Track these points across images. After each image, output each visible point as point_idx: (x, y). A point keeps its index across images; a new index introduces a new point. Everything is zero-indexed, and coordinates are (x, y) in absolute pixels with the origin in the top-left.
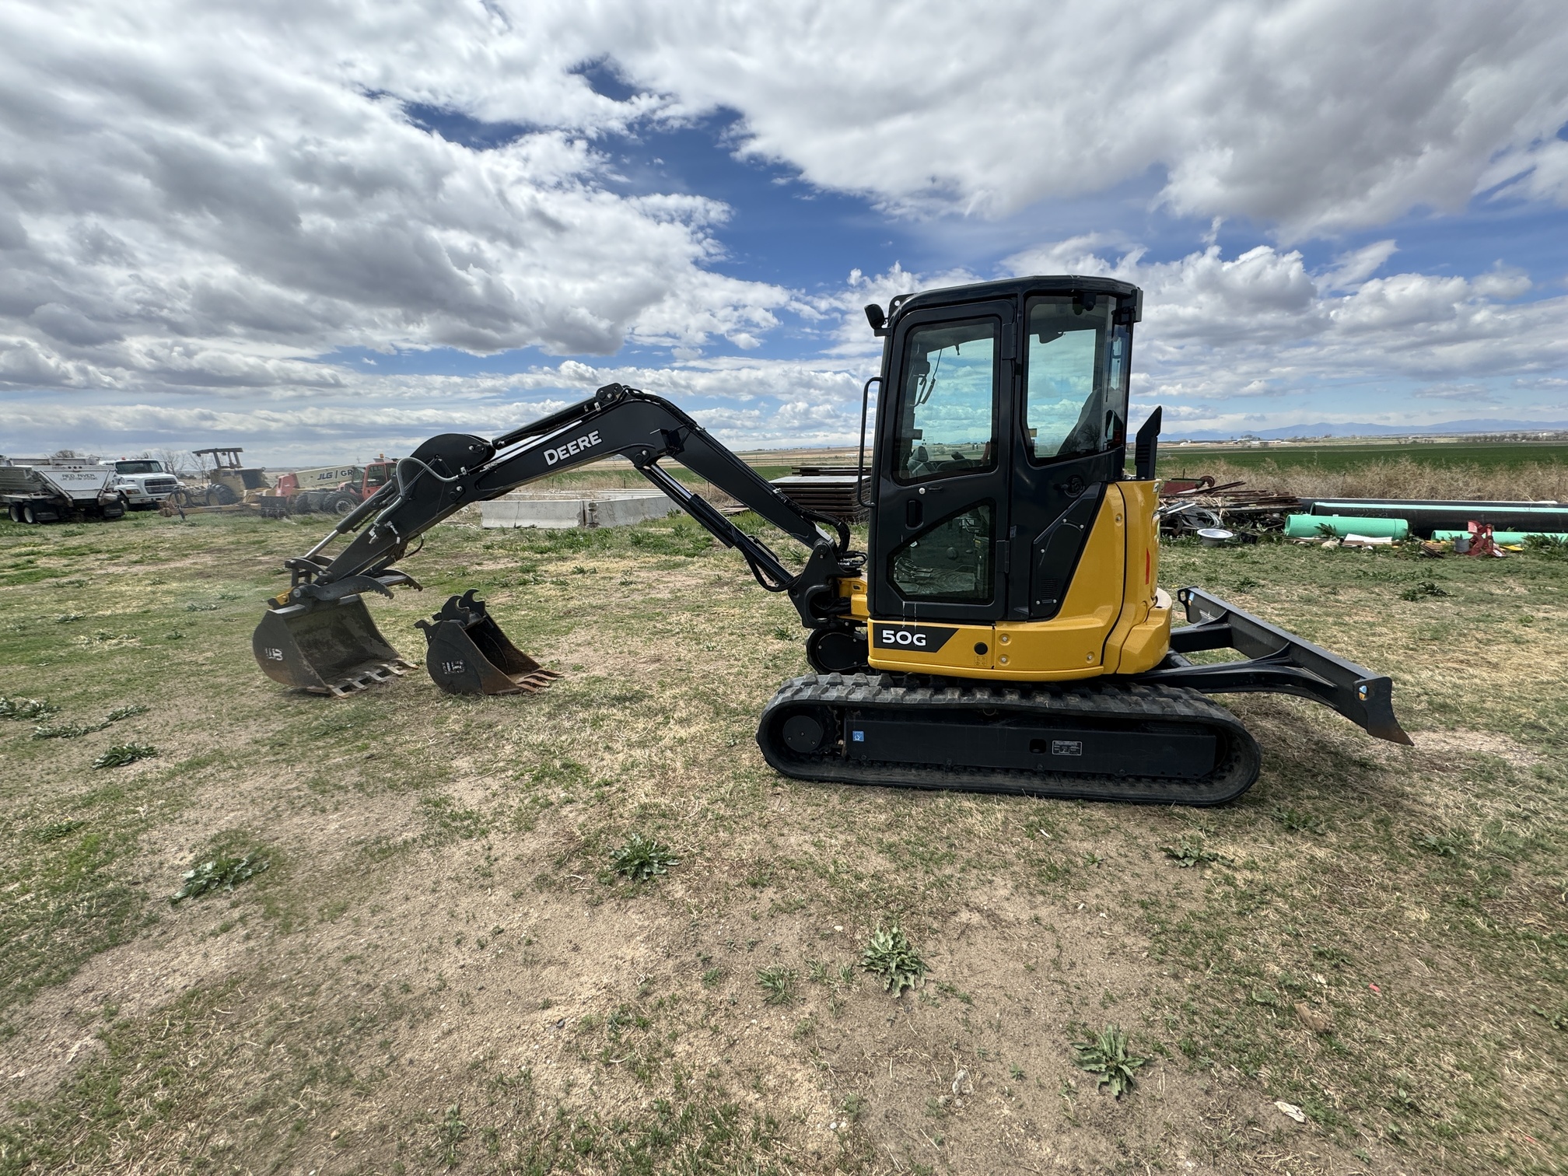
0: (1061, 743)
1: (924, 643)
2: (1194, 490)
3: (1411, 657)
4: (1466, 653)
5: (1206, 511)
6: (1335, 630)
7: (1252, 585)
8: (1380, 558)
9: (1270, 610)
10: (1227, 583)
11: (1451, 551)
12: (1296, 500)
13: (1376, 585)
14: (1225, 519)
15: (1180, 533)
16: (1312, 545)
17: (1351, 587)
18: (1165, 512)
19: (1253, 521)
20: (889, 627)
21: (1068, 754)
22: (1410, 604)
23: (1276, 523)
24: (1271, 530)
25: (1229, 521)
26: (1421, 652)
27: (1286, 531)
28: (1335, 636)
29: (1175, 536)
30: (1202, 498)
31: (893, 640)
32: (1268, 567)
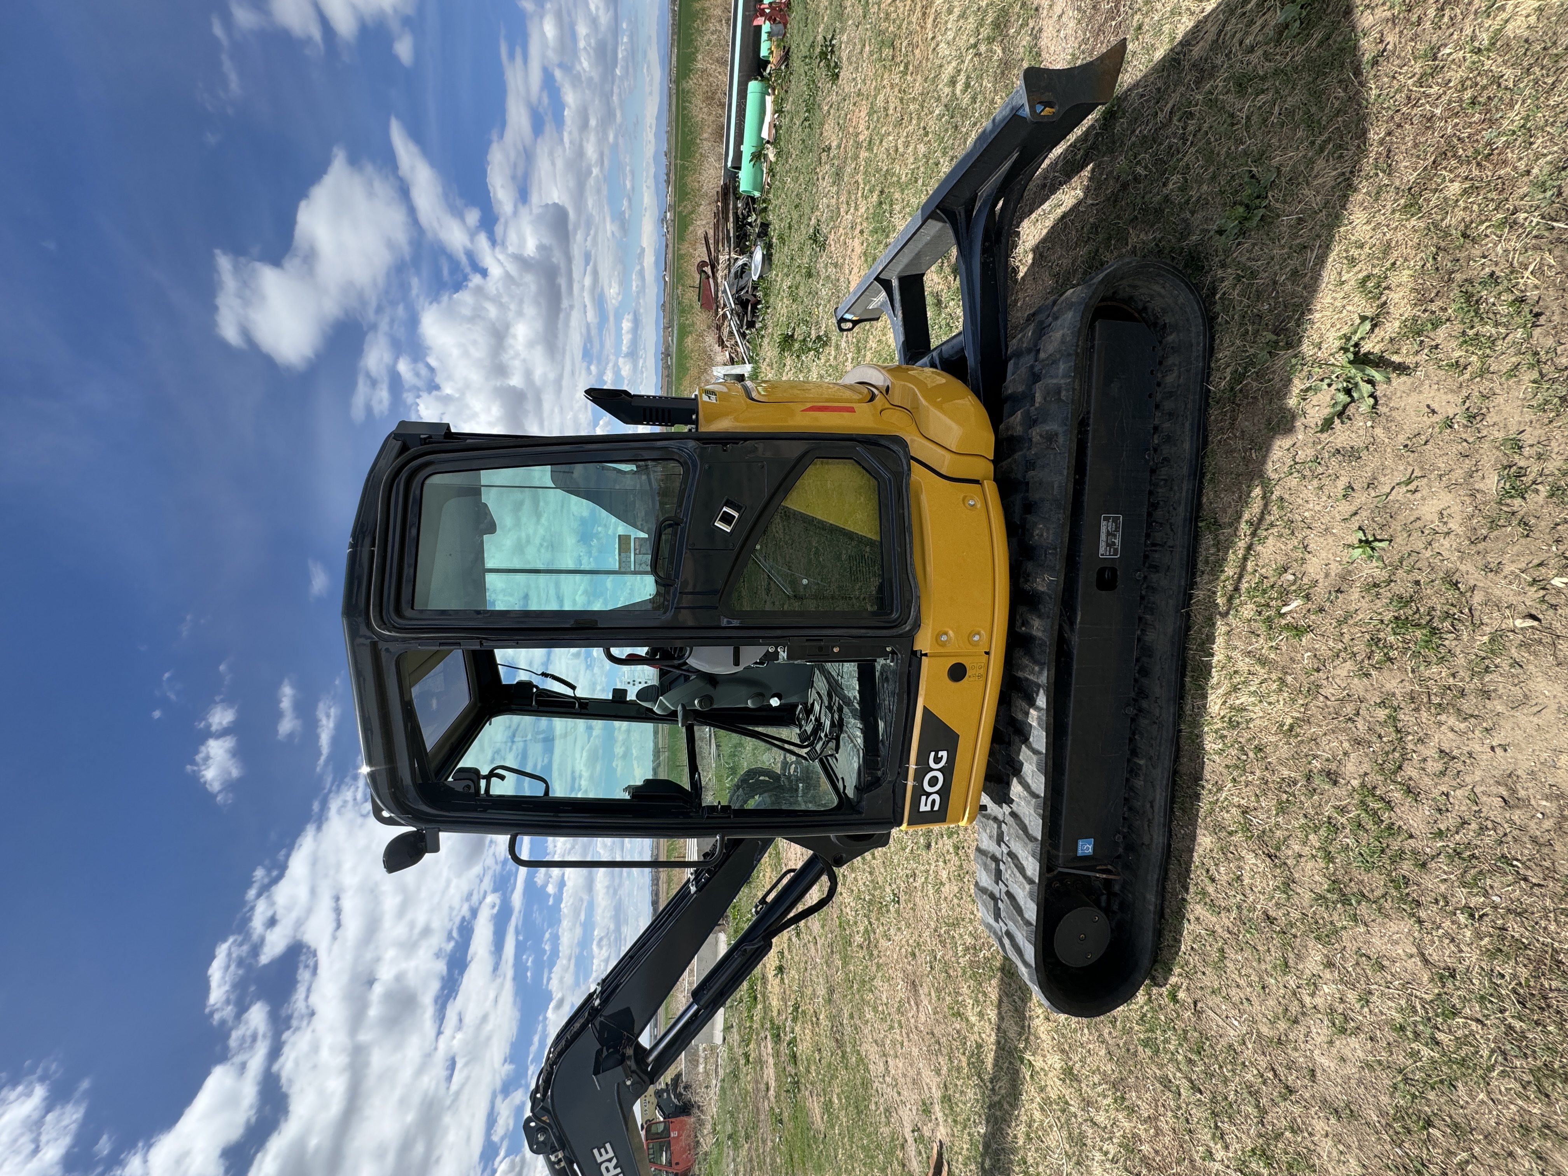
0: (1102, 545)
1: (944, 754)
2: (711, 281)
3: (917, 68)
4: (912, 11)
5: (733, 271)
6: (880, 151)
7: (817, 231)
8: (787, 107)
9: (850, 217)
10: (815, 257)
11: (782, 40)
12: (725, 184)
13: (821, 109)
14: (742, 253)
15: (755, 296)
16: (771, 170)
17: (822, 134)
18: (732, 310)
19: (744, 225)
20: (916, 803)
21: (1119, 534)
22: (845, 74)
23: (747, 204)
24: (754, 209)
25: (743, 248)
26: (910, 58)
27: (757, 194)
28: (888, 150)
29: (759, 302)
30: (720, 274)
31: (937, 798)
32: (795, 215)
